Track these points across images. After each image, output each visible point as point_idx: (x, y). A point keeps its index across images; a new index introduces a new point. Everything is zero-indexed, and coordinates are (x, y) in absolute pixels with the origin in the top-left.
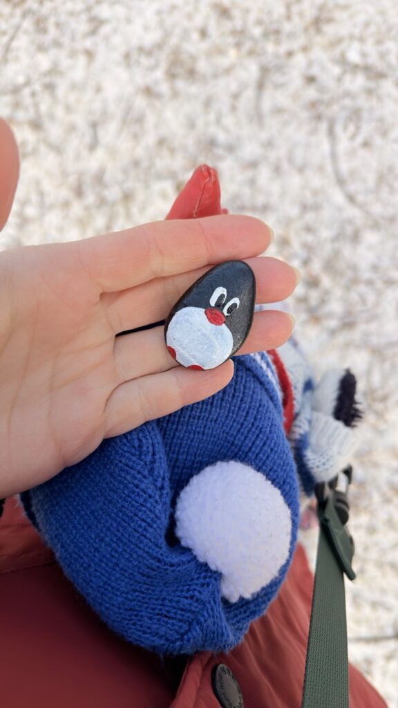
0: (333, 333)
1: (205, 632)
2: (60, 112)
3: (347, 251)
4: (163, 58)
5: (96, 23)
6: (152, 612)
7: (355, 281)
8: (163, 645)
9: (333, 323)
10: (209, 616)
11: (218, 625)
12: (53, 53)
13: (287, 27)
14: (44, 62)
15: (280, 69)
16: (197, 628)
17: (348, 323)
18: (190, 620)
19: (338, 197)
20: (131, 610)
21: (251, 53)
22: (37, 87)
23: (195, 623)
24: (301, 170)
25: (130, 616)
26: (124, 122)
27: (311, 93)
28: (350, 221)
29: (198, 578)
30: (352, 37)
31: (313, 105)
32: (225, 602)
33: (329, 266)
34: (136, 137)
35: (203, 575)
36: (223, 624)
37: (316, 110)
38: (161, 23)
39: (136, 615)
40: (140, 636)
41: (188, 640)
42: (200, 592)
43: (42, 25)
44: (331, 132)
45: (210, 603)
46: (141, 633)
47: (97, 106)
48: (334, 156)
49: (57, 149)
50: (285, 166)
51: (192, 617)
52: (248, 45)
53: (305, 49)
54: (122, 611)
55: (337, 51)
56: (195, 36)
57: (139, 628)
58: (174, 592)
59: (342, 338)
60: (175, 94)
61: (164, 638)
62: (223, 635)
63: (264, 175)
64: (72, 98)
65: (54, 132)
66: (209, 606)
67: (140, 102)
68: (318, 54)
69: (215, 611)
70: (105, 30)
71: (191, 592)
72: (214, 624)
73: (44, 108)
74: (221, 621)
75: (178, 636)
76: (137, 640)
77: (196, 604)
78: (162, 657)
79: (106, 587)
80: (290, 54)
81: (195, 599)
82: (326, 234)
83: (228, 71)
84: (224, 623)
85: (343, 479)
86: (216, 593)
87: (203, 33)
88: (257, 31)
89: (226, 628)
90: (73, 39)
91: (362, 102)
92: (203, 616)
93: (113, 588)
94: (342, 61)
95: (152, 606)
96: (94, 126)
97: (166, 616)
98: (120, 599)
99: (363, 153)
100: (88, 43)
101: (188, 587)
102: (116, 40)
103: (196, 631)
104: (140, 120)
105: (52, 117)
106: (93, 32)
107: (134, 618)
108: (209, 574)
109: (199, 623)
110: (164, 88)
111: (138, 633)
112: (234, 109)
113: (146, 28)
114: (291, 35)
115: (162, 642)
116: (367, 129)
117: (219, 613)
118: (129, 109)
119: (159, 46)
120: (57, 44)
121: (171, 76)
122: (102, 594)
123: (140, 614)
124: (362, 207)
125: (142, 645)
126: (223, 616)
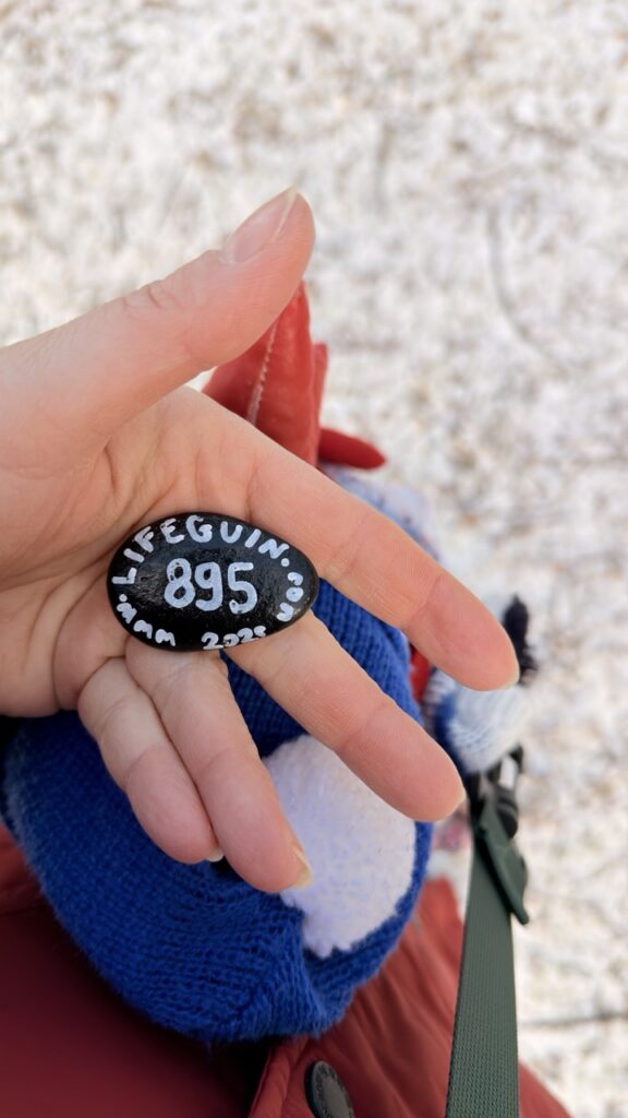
0: (496, 541)
1: (277, 1005)
2: (64, 189)
3: (518, 414)
4: (230, 108)
5: (123, 52)
6: (190, 974)
7: (530, 461)
8: (211, 1026)
9: (496, 526)
10: (283, 978)
11: (298, 993)
12: (55, 95)
13: (423, 65)
14: (39, 109)
15: (413, 128)
16: (264, 998)
17: (520, 526)
18: (252, 985)
19: (503, 330)
20: (157, 973)
21: (368, 104)
22: (28, 149)
23: (260, 990)
24: (446, 286)
25: (156, 983)
26: (168, 208)
27: (461, 167)
28: (521, 368)
29: (264, 920)
30: (522, 83)
31: (465, 186)
32: (310, 955)
33: (491, 437)
34: (186, 231)
35: (272, 914)
36: (307, 992)
37: (470, 195)
38: (226, 54)
39: (166, 982)
40: (173, 1015)
41: (250, 1018)
42: (267, 942)
43: (35, 52)
44: (493, 229)
45: (284, 958)
46: (174, 1010)
47: (124, 181)
48: (497, 266)
49: (59, 247)
50: (422, 280)
51: (255, 980)
52: (362, 91)
53: (453, 99)
54: (142, 975)
55: (500, 105)
56: (280, 76)
57: (170, 1001)
58: (225, 941)
59: (511, 548)
60: (248, 165)
61: (210, 1015)
62: (306, 1007)
63: (388, 293)
64: (84, 167)
65: (55, 220)
66: (282, 963)
67: (193, 176)
68: (472, 107)
69: (293, 970)
70: (137, 61)
71: (253, 942)
72: (292, 991)
73: (38, 182)
74: (304, 987)
75: (232, 1012)
76: (168, 1021)
77: (261, 960)
78: (209, 1045)
79: (117, 938)
80: (428, 107)
81: (259, 951)
82: (484, 386)
83: (332, 130)
84: (308, 988)
85: (509, 768)
86: (294, 941)
87: (293, 71)
88: (376, 70)
89: (311, 997)
90: (86, 74)
91: (541, 182)
92: (274, 979)
93: (128, 940)
94: (509, 118)
95: (190, 966)
96: (119, 212)
97: (213, 981)
98: (139, 958)
99: (542, 262)
100: (110, 82)
101: (248, 933)
102: (156, 78)
103: (261, 1001)
104: (192, 204)
105: (51, 196)
106: (118, 65)
107: (161, 985)
108: (283, 912)
109: (266, 990)
110: (231, 154)
111: (170, 1009)
112: (340, 190)
113: (203, 61)
114: (431, 78)
115: (208, 1021)
116: (548, 225)
117: (300, 973)
118: (174, 187)
119: (223, 89)
120: (60, 82)
121: (242, 135)
122: (111, 950)
123: (172, 978)
124: (541, 345)
125: (177, 1028)
126: (306, 977)
